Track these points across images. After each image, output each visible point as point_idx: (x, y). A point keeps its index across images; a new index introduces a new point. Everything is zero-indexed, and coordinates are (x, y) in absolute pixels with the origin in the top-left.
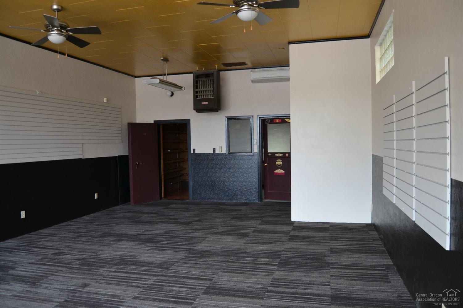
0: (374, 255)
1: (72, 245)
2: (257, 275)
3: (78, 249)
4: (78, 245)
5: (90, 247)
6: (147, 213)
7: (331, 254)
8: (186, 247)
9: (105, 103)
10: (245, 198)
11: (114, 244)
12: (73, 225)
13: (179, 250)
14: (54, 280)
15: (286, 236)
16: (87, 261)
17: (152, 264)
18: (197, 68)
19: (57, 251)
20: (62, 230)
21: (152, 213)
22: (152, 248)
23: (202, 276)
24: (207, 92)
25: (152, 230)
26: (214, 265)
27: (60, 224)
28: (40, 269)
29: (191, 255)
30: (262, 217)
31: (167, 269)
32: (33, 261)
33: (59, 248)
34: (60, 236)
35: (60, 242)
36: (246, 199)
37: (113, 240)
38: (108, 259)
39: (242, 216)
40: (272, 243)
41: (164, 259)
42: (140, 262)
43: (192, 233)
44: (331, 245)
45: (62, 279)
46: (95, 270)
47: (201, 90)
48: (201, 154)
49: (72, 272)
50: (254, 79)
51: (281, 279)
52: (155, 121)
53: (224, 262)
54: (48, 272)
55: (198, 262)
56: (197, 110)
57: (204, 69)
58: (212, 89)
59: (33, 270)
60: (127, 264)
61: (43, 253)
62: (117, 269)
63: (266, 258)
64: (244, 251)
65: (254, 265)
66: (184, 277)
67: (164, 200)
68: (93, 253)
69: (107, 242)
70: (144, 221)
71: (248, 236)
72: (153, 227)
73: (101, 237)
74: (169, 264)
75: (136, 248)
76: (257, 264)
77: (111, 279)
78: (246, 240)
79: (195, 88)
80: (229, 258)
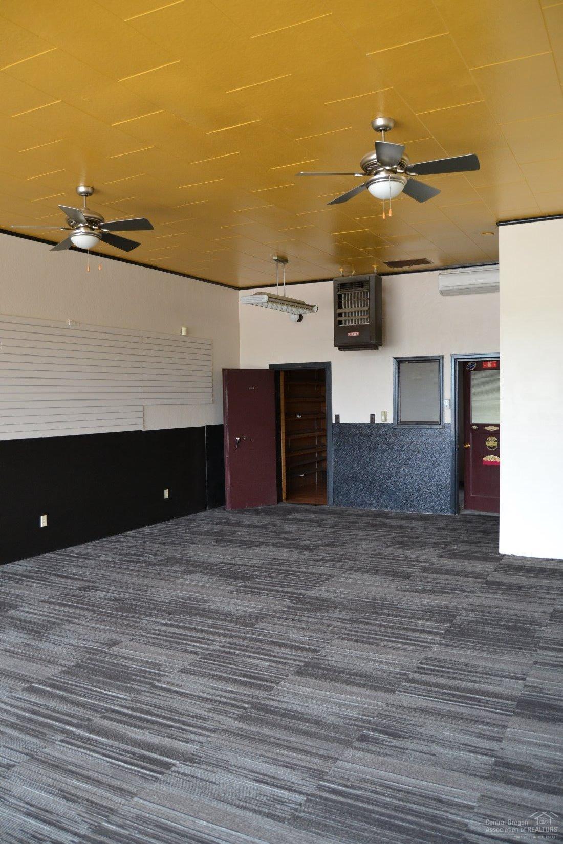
1: (111, 575)
2: (400, 649)
3: (120, 582)
4: (122, 576)
5: (138, 581)
6: (248, 526)
7: (550, 620)
8: (293, 591)
9: (184, 335)
10: (426, 506)
11: (178, 578)
12: (123, 542)
13: (281, 595)
14: (69, 630)
15: (479, 582)
16: (126, 603)
17: (228, 616)
18: (342, 272)
19: (86, 584)
20: (104, 548)
21: (256, 527)
22: (238, 588)
23: (303, 643)
24: (358, 315)
25: (248, 557)
26: (330, 625)
27: (103, 539)
28: (54, 612)
29: (297, 606)
30: (449, 542)
31: (249, 627)
32: (47, 598)
33: (90, 579)
34: (98, 558)
35: (95, 568)
36: (428, 509)
37: (179, 571)
38: (162, 603)
39: (411, 539)
40: (448, 593)
41: (251, 610)
42: (211, 612)
43: (314, 565)
44: (558, 604)
45: (81, 631)
46: (136, 620)
47: (347, 310)
48: (350, 423)
49: (100, 620)
50: (444, 289)
51: (439, 661)
52: (272, 365)
53: (351, 621)
54: (64, 618)
55: (306, 619)
56: (340, 346)
57: (353, 273)
58: (366, 308)
59: (44, 611)
60: (188, 613)
61: (66, 585)
62: (171, 621)
63: (426, 620)
64: (393, 604)
65: (401, 632)
66: (273, 643)
67: (285, 505)
68: (141, 590)
69: (167, 573)
70: (239, 540)
71: (408, 578)
72: (252, 551)
73: (161, 564)
74: (256, 619)
75: (212, 587)
76: (407, 629)
77: (156, 637)
78: (404, 584)
79: (337, 306)
80: (361, 615)
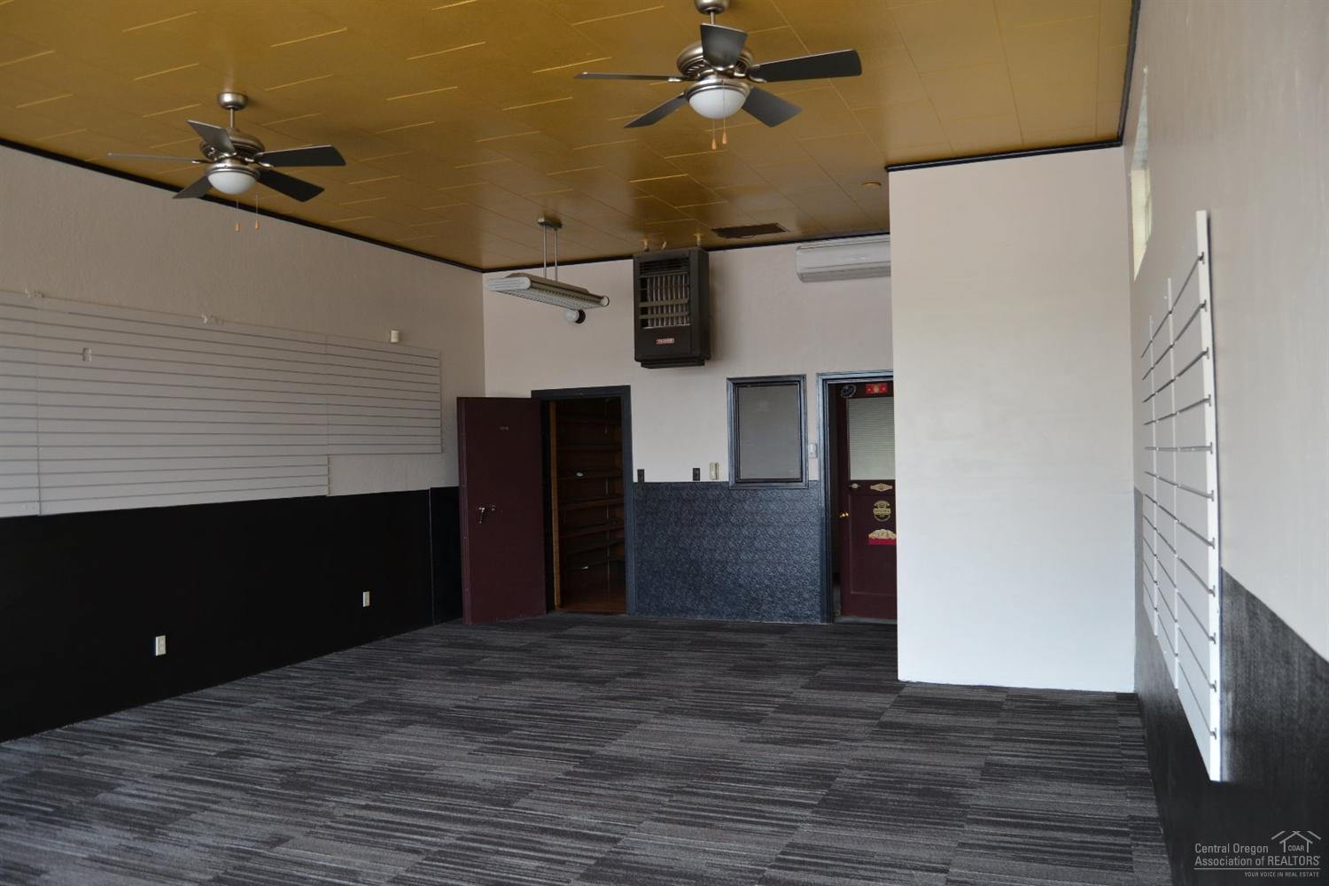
0: (1111, 787)
1: (276, 730)
2: (749, 832)
3: (290, 742)
4: (292, 732)
5: (320, 740)
6: (500, 649)
7: (981, 779)
8: (576, 747)
9: (395, 343)
10: (782, 612)
11: (384, 732)
12: (294, 678)
13: (555, 755)
14: (202, 822)
15: (868, 725)
16: (301, 776)
17: (471, 791)
18: (646, 244)
19: (233, 746)
20: (262, 689)
21: (514, 649)
22: (484, 745)
23: (593, 829)
24: (677, 311)
25: (501, 696)
26: (635, 799)
27: (262, 674)
28: (177, 793)
29: (582, 770)
30: (818, 666)
31: (505, 806)
32: (165, 771)
33: (239, 738)
34: (254, 705)
35: (246, 721)
36: (785, 615)
37: (386, 722)
38: (359, 773)
39: (761, 663)
40: (822, 743)
41: (508, 779)
42: (441, 785)
43: (607, 707)
44: (991, 755)
45: (223, 822)
46: (316, 802)
47: (654, 303)
48: (660, 483)
49: (255, 803)
50: (803, 271)
51: (811, 848)
52: (536, 391)
53: (668, 791)
54: (194, 802)
55: (597, 791)
56: (645, 361)
57: (664, 246)
58: (686, 301)
59: (159, 793)
60: (402, 788)
61: (197, 749)
62: (374, 801)
63: (788, 785)
64: (734, 763)
65: (748, 805)
66: (544, 831)
67: (558, 614)
68: (324, 754)
69: (368, 726)
70: (485, 671)
71: (758, 721)
72: (506, 687)
73: (358, 712)
74: (516, 793)
75: (441, 746)
76: (759, 801)
77: (351, 827)
78: (752, 731)
79: (639, 298)
80: (684, 781)
